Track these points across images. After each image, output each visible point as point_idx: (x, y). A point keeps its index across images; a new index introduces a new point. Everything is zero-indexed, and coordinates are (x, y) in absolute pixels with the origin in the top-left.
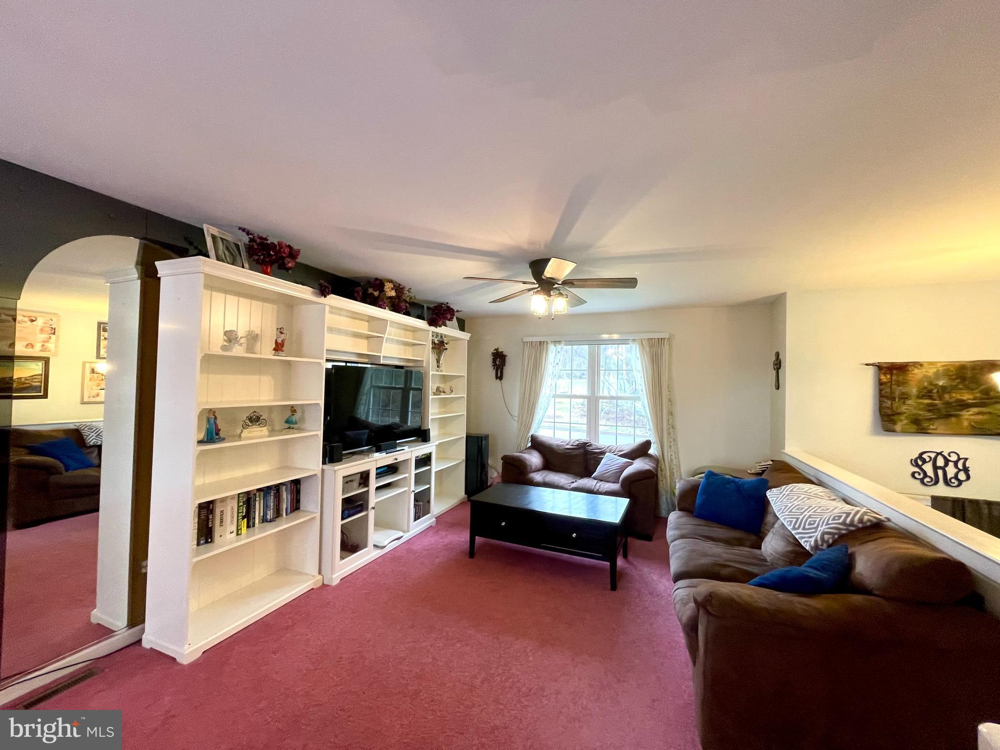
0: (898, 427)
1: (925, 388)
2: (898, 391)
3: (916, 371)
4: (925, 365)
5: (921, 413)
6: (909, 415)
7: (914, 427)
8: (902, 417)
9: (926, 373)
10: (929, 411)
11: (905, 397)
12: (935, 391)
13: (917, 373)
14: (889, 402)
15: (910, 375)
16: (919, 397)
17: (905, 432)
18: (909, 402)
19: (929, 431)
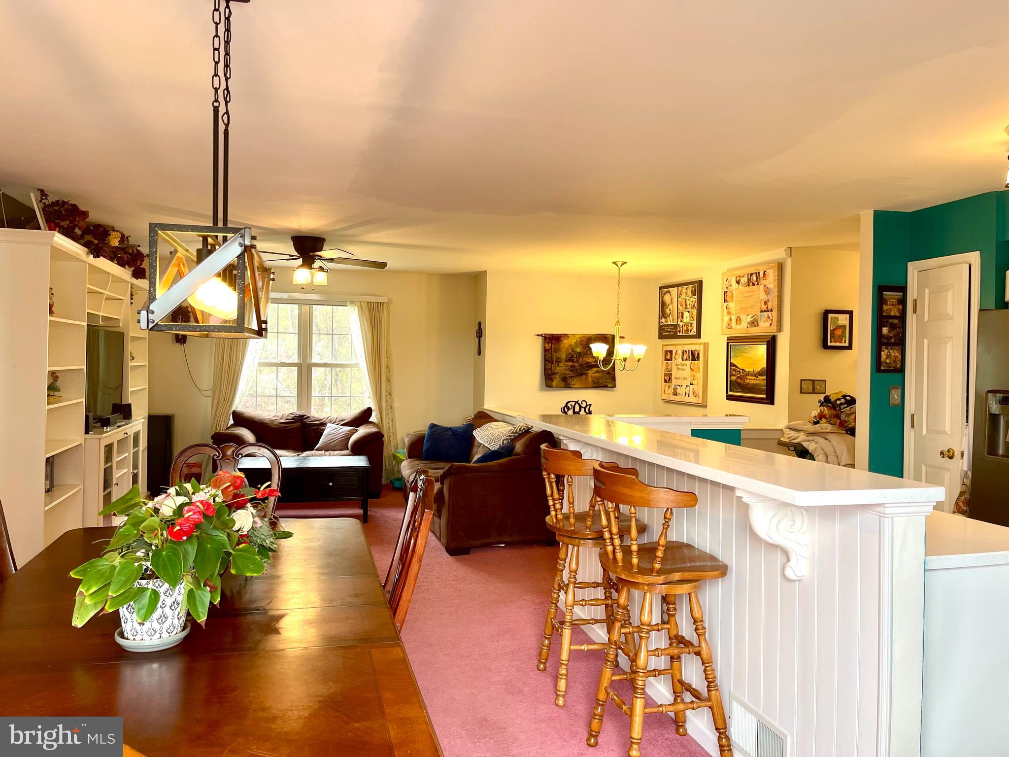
0: (554, 383)
1: (570, 354)
2: (555, 355)
3: (565, 341)
4: (570, 336)
5: (568, 372)
6: (561, 374)
7: (564, 383)
8: (557, 376)
9: (570, 343)
10: (572, 371)
11: (558, 361)
12: (575, 356)
13: (566, 343)
14: (550, 364)
15: (562, 344)
16: (567, 361)
17: (559, 387)
18: (561, 364)
19: (571, 386)
